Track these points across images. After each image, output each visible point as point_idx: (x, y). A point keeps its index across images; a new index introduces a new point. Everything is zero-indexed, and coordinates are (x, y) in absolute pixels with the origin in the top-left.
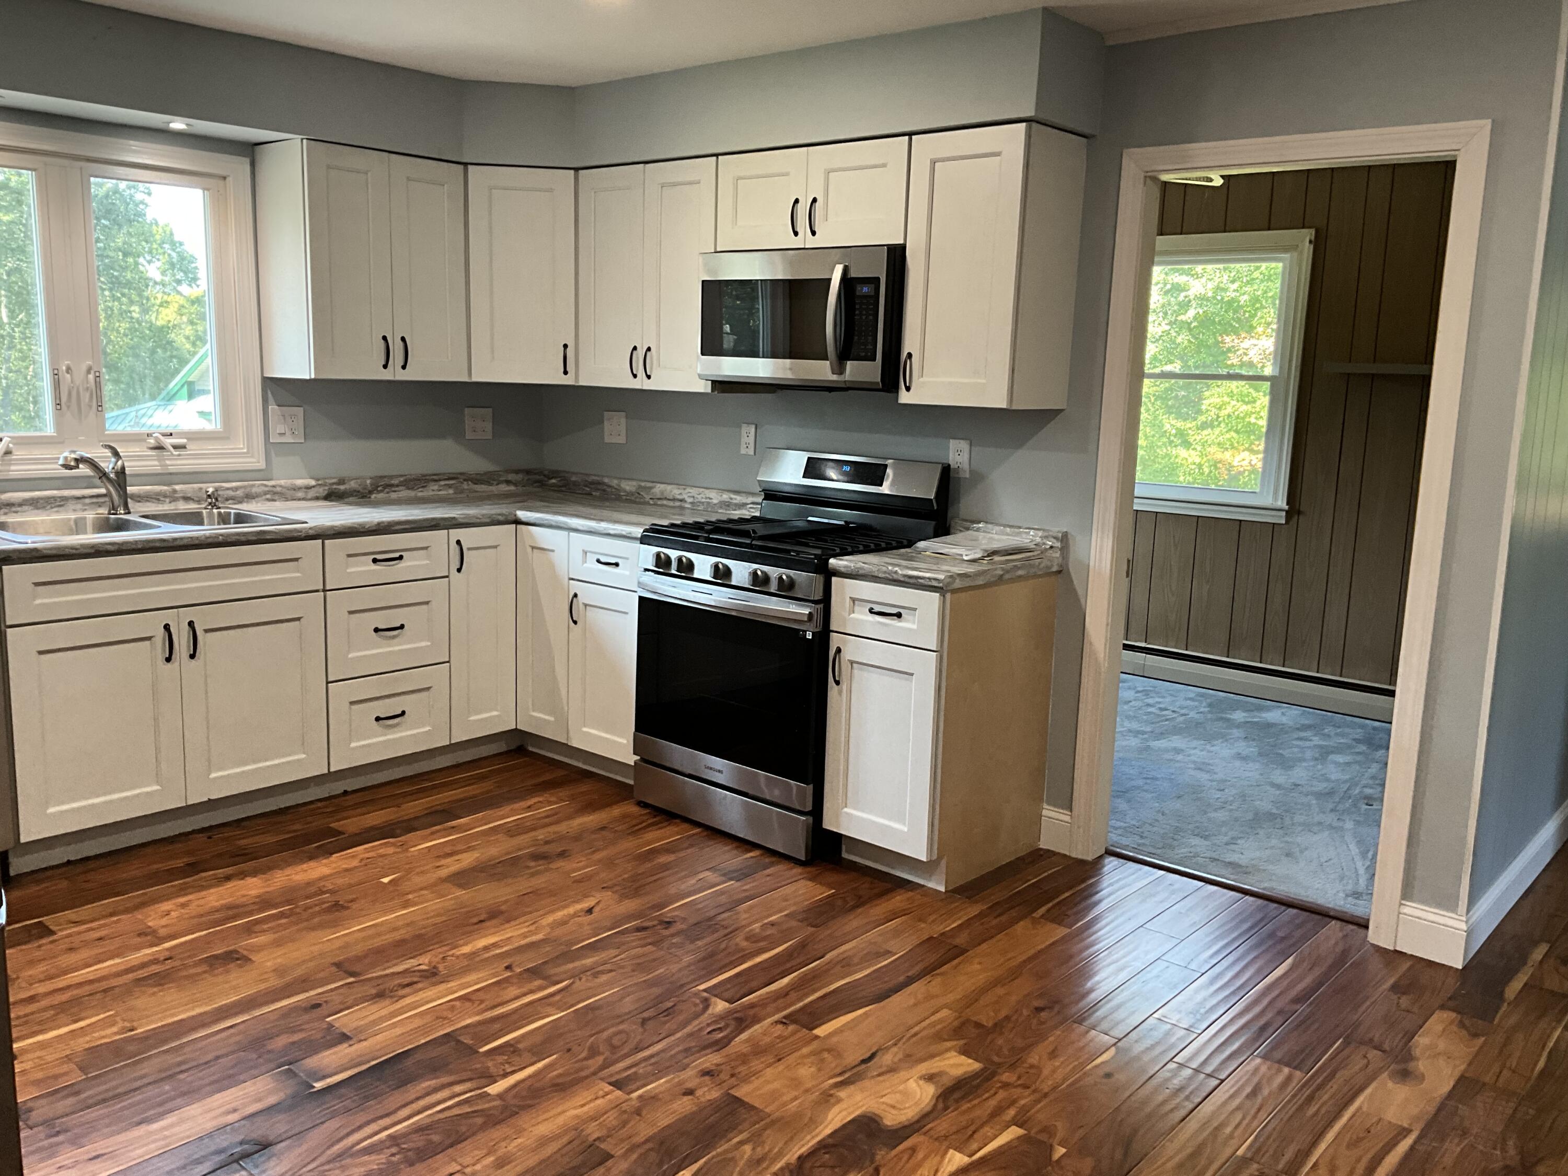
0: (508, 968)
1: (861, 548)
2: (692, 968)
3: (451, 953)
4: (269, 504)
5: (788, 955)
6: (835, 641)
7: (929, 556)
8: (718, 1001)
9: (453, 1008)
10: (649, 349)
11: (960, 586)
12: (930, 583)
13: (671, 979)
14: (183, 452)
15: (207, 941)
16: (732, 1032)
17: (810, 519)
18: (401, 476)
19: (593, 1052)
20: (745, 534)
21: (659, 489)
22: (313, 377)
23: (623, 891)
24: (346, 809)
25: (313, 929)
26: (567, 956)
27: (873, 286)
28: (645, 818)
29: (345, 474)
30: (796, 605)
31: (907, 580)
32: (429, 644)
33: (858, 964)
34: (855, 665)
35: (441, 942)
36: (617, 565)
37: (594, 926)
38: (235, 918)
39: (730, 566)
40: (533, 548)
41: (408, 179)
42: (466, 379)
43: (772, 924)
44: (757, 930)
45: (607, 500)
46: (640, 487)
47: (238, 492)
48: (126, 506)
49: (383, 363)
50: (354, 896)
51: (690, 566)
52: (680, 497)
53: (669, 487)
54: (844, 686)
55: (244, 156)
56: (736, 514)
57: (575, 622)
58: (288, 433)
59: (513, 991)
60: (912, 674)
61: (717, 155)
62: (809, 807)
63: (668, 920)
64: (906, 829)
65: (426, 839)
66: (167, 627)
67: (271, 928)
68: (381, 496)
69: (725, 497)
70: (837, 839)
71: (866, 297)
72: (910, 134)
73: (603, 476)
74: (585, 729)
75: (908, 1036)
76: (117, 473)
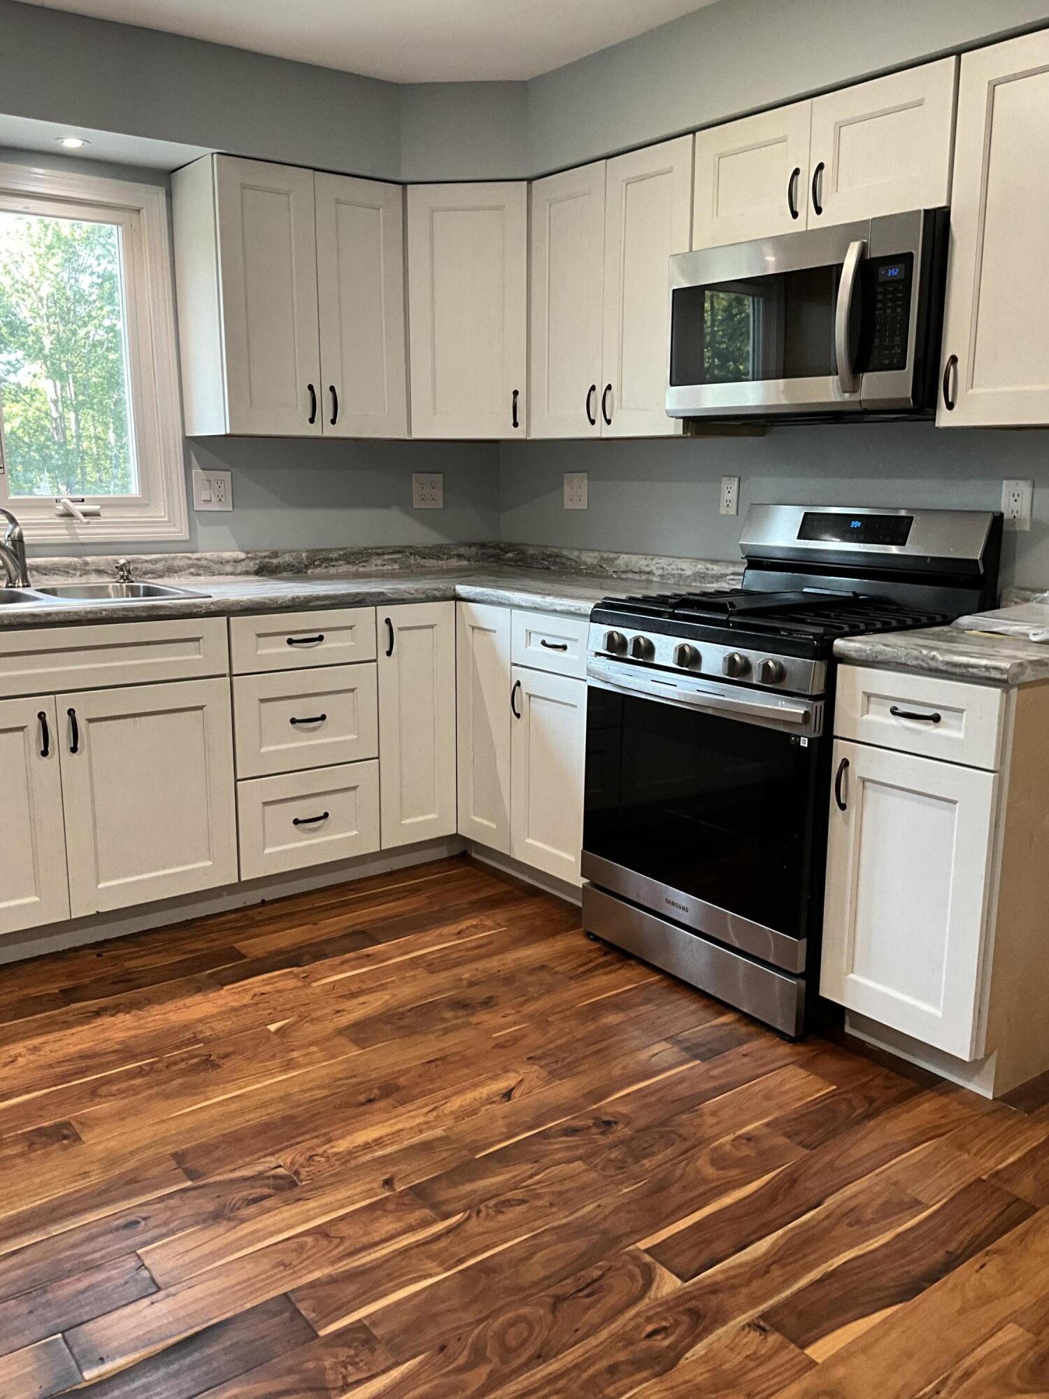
0: (388, 1183)
1: (879, 625)
2: (633, 1207)
3: (320, 1150)
4: (193, 578)
5: (770, 1196)
6: (840, 750)
7: (976, 636)
8: (667, 1273)
9: (301, 1248)
10: (609, 387)
11: (1032, 679)
12: (987, 674)
13: (602, 1227)
14: (93, 520)
15: (39, 1107)
16: (683, 1337)
17: (806, 590)
18: (340, 549)
19: (478, 1356)
20: (721, 608)
21: (623, 560)
22: (228, 432)
23: (555, 1066)
24: (257, 924)
25: (167, 1097)
26: (468, 1169)
27: (902, 266)
28: (592, 955)
29: (279, 545)
30: (786, 701)
31: (950, 669)
32: (355, 737)
33: (872, 1221)
34: (867, 784)
35: (314, 1130)
36: (564, 648)
37: (508, 1120)
38: (82, 1072)
39: (699, 649)
40: (473, 628)
41: (338, 202)
42: (403, 435)
43: (748, 1138)
44: (728, 1148)
45: (565, 574)
46: (602, 558)
47: (158, 566)
48: (25, 579)
49: (309, 416)
50: (230, 1049)
51: (650, 649)
52: (647, 569)
53: (635, 558)
54: (852, 810)
55: (157, 184)
56: (712, 587)
57: (518, 716)
58: (214, 499)
59: (387, 1225)
60: (955, 802)
61: (693, 132)
62: (801, 968)
63: (606, 1118)
64: (940, 1014)
65: (334, 970)
66: (41, 716)
67: (121, 1091)
68: (318, 570)
69: (700, 567)
70: (838, 1013)
71: (893, 282)
72: (958, 52)
73: (561, 548)
74: (529, 841)
75: (957, 1375)
76: (14, 542)
